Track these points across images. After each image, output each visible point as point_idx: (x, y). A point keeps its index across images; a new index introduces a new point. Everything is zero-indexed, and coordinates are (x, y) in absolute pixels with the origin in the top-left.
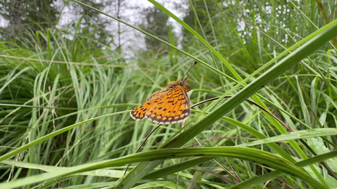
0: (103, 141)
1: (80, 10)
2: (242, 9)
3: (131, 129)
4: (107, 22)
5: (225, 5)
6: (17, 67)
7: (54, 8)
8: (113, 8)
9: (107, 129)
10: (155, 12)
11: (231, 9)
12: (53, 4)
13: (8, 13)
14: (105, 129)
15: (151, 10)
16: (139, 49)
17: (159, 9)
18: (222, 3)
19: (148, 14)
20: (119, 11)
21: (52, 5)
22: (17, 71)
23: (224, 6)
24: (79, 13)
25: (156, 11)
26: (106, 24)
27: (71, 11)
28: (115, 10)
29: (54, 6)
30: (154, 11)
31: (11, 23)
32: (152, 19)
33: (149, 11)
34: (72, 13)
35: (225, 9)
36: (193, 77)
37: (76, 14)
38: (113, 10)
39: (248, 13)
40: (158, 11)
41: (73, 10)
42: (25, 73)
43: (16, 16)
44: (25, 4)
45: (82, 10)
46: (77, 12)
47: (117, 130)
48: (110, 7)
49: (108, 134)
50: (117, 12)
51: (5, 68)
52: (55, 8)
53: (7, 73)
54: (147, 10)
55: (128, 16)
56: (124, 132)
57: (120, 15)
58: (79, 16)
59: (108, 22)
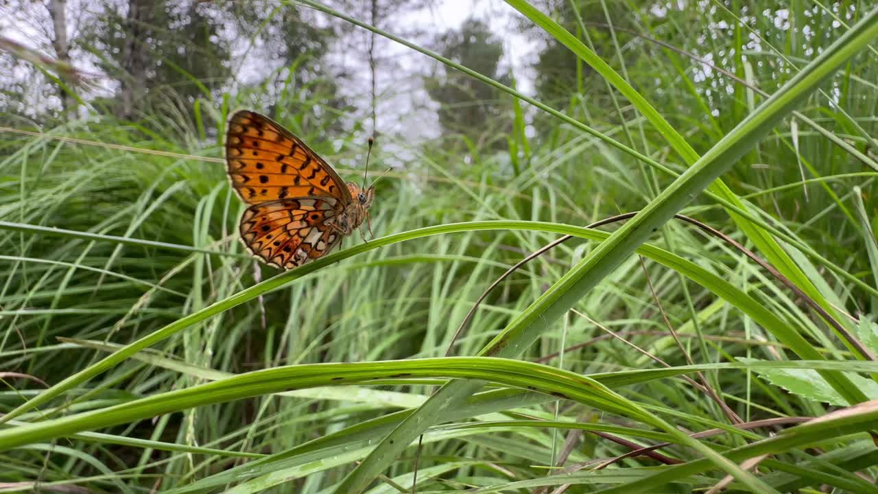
0: (355, 351)
1: (279, 48)
2: (707, 21)
3: (420, 327)
4: (343, 75)
5: (659, 12)
6: (155, 185)
7: (218, 45)
8: (360, 38)
9: (364, 324)
10: (466, 43)
11: (674, 22)
12: (216, 35)
13: (116, 64)
14: (358, 325)
15: (456, 37)
16: (423, 142)
17: (474, 35)
18: (649, 8)
19: (447, 47)
20: (372, 43)
21: (213, 39)
22: (156, 195)
23: (653, 15)
24: (276, 56)
25: (469, 39)
26: (342, 80)
27: (258, 51)
28: (365, 42)
29: (220, 41)
30: (461, 39)
31: (123, 86)
32: (456, 62)
33: (448, 42)
34: (259, 56)
35: (656, 22)
36: (571, 203)
37: (271, 58)
38: (358, 43)
39: (724, 31)
40: (473, 40)
41: (262, 48)
42: (171, 199)
43: (134, 71)
44: (155, 40)
45: (284, 48)
46: (272, 53)
47: (386, 328)
48: (353, 37)
49: (365, 336)
50: (368, 47)
51: (132, 186)
52: (222, 45)
53: (134, 199)
54: (444, 38)
55: (396, 56)
56: (403, 333)
57: (375, 56)
58: (278, 63)
59: (347, 73)
